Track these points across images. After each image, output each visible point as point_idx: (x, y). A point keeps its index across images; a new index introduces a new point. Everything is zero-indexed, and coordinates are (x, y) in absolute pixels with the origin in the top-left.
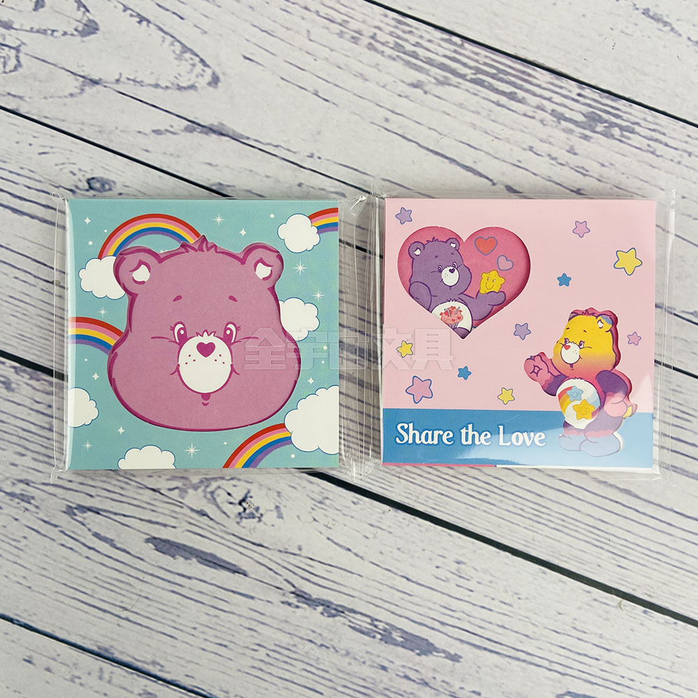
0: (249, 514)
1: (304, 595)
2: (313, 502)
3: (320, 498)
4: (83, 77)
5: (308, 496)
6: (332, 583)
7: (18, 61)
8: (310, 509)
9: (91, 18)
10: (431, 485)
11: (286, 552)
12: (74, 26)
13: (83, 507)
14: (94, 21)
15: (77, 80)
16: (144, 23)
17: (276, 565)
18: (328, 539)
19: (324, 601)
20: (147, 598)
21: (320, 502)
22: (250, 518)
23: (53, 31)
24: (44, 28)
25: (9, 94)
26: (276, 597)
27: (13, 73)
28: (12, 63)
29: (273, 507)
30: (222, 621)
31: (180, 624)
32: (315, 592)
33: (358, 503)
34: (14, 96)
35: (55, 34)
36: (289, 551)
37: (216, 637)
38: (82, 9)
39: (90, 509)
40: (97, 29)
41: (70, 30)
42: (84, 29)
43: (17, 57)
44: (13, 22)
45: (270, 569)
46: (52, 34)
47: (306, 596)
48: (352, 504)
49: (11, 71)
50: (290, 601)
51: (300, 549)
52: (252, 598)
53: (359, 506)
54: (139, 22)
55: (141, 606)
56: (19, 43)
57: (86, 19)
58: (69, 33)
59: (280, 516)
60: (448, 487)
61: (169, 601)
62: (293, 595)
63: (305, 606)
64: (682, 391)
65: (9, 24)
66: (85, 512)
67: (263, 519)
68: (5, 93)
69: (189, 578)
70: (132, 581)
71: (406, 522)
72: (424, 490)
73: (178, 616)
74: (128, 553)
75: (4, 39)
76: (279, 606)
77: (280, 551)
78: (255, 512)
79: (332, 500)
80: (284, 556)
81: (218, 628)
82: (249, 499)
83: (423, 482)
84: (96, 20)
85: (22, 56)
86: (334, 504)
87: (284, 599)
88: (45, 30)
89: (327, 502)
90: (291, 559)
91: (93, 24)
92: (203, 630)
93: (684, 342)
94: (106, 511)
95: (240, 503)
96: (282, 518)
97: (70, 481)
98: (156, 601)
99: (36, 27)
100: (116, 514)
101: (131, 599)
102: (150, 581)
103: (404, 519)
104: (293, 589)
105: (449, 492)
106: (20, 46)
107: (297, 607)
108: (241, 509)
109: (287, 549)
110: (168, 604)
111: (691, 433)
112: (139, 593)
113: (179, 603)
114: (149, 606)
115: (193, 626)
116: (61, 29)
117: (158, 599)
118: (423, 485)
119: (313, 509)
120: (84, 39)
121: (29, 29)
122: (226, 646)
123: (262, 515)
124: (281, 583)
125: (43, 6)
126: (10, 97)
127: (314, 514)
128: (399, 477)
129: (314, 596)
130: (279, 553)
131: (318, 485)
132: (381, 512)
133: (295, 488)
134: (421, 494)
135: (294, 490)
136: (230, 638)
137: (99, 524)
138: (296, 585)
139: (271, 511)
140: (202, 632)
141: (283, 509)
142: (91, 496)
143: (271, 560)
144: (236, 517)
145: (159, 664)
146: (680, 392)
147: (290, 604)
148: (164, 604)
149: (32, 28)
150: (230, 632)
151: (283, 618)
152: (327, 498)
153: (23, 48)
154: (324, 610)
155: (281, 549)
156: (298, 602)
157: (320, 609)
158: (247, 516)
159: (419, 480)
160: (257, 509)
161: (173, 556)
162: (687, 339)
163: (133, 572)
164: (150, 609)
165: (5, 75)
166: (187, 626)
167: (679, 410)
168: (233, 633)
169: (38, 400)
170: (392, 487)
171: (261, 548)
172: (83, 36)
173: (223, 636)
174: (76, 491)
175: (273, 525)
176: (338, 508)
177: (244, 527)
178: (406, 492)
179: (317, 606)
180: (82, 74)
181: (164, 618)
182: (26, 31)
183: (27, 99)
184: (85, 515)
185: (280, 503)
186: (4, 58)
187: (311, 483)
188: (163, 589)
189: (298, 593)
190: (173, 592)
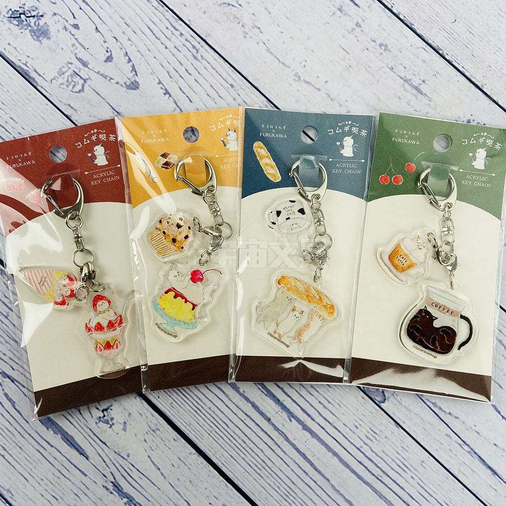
0: (105, 420)
1: (118, 486)
2: (149, 428)
3: (154, 427)
4: (117, 112)
5: (148, 424)
6: (139, 487)
7: (83, 88)
8: (145, 433)
9: (137, 80)
10: (227, 447)
11: (119, 455)
12: (124, 81)
13: (5, 374)
14: (138, 83)
15: (113, 113)
16: (167, 95)
17: (109, 460)
18: (149, 457)
19: (130, 496)
20: (20, 448)
21: (153, 431)
22: (105, 423)
23: (111, 78)
24: (106, 74)
25: (69, 105)
26: (100, 481)
27: (77, 94)
28: (79, 87)
29: (122, 422)
30: (61, 482)
31: (35, 473)
32: (127, 488)
33: (177, 441)
34: (72, 107)
35: (112, 81)
36: (121, 454)
37: (53, 491)
38: (134, 73)
39: (9, 377)
40: (138, 88)
41: (122, 82)
42: (130, 85)
43: (83, 85)
44: (89, 63)
45: (104, 461)
46: (109, 80)
47: (120, 488)
48: (173, 441)
49: (76, 92)
50: (108, 487)
51: (128, 456)
52: (86, 475)
53: (177, 443)
54: (165, 94)
55: (15, 451)
56: (87, 77)
57: (134, 79)
58: (120, 83)
59: (124, 430)
60: (238, 453)
61: (33, 455)
62: (112, 484)
63: (117, 494)
64: (409, 451)
65: (86, 64)
66: (5, 378)
67: (113, 427)
68: (67, 104)
69: (52, 446)
70: (16, 433)
71: (202, 466)
72: (222, 449)
73: (35, 467)
74: (21, 415)
75: (80, 71)
76: (100, 488)
77: (115, 452)
78: (110, 420)
79: (161, 433)
80: (116, 456)
81: (57, 485)
82: (109, 410)
83: (223, 444)
84: (139, 82)
85: (86, 85)
86: (162, 435)
87: (105, 484)
88: (106, 76)
89: (158, 432)
90: (120, 460)
91: (136, 84)
92: (46, 483)
93: (421, 419)
94: (18, 382)
95: (103, 411)
96: (125, 431)
97: (4, 354)
98: (25, 452)
99: (102, 72)
100: (23, 386)
101: (11, 444)
102: (27, 438)
103: (201, 463)
104: (113, 480)
105: (236, 457)
106: (87, 79)
107: (111, 493)
108: (102, 415)
109: (120, 452)
110: (32, 457)
111: (404, 480)
112: (17, 442)
113: (39, 460)
114: (20, 453)
115: (42, 478)
116: (117, 79)
117: (27, 452)
118: (223, 446)
119: (147, 433)
120: (128, 91)
121: (97, 71)
122: (57, 499)
123: (113, 424)
124: (108, 473)
125: (111, 61)
126: (69, 107)
127: (146, 437)
128: (209, 435)
129: (125, 490)
130: (114, 453)
131: (157, 419)
132: (189, 452)
133: (141, 415)
134: (219, 451)
135: (140, 416)
136: (61, 495)
137: (10, 388)
138: (116, 479)
139: (120, 424)
140: (46, 484)
141: (128, 426)
142: (13, 369)
143: (107, 455)
144: (97, 419)
145: (11, 493)
146: (407, 451)
147: (107, 489)
148: (29, 456)
149: (99, 72)
150: (63, 491)
151: (100, 497)
152: (159, 430)
153: (88, 81)
154: (128, 502)
155: (116, 451)
156: (114, 490)
157: (125, 500)
158: (104, 421)
159: (221, 441)
160: (112, 419)
161: (47, 428)
162: (424, 418)
163: (19, 428)
164: (20, 456)
165: (72, 93)
166: (38, 476)
167: (402, 462)
168: (64, 493)
169: (7, 295)
170: (202, 439)
171: (104, 445)
172: (128, 89)
173: (58, 492)
174: (5, 362)
175: (117, 434)
176: (163, 439)
177: (99, 427)
178: (209, 446)
179: (124, 497)
180: (118, 111)
181: (26, 465)
182: (95, 72)
183: (79, 112)
184: (4, 379)
185: (128, 421)
186: (75, 82)
187: (153, 415)
188: (33, 447)
189: (115, 484)
190: (38, 451)
